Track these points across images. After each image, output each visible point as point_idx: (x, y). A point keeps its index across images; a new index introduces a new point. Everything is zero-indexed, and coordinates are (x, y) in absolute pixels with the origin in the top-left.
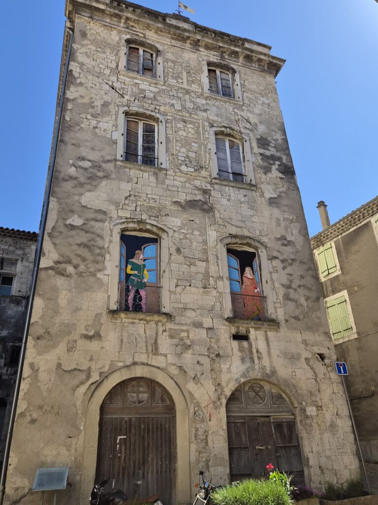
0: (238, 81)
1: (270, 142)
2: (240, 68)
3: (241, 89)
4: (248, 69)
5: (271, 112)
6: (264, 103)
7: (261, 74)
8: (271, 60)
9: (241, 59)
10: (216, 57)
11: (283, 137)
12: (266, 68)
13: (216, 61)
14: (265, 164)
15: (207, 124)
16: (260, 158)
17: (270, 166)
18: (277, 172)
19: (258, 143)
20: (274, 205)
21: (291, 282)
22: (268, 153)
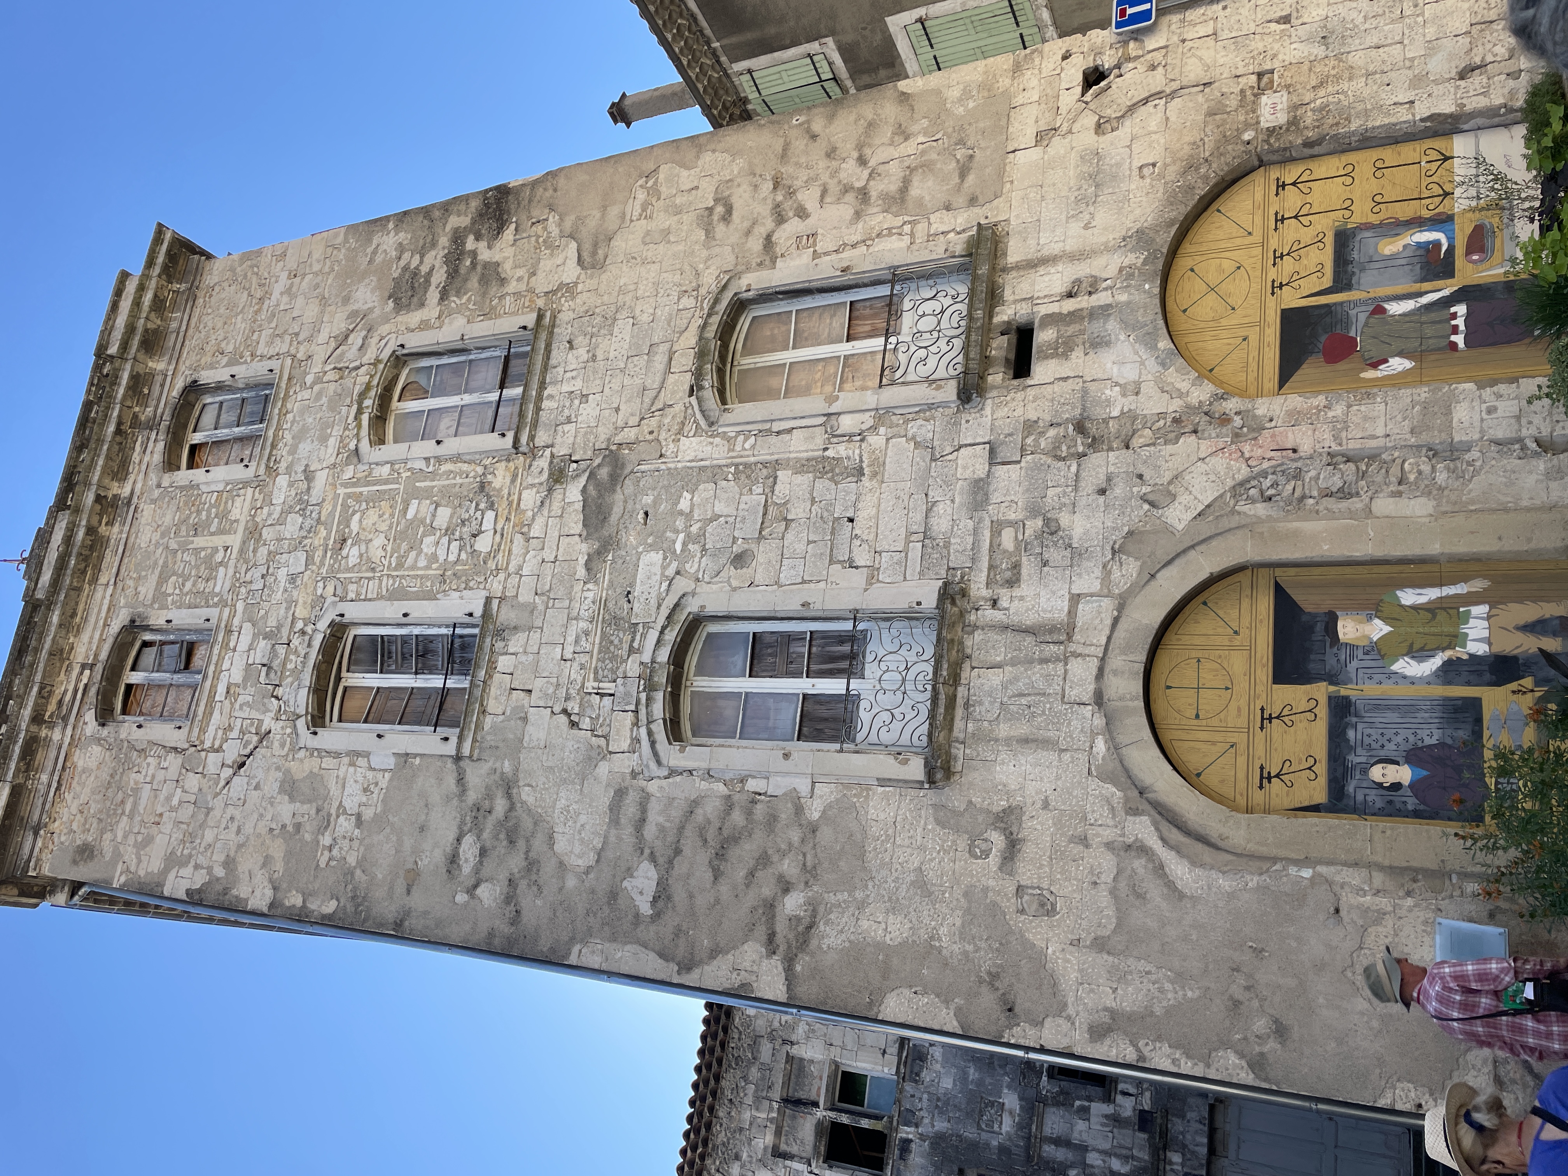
0: (221, 375)
1: (406, 268)
2: (182, 368)
3: (246, 362)
4: (187, 342)
5: (316, 267)
6: (288, 291)
7: (200, 301)
8: (157, 270)
9: (158, 365)
10: (151, 444)
11: (391, 225)
12: (183, 286)
13: (162, 444)
14: (474, 282)
15: (349, 472)
16: (455, 301)
17: (479, 268)
18: (498, 245)
19: (408, 307)
20: (601, 253)
21: (847, 189)
22: (439, 277)
